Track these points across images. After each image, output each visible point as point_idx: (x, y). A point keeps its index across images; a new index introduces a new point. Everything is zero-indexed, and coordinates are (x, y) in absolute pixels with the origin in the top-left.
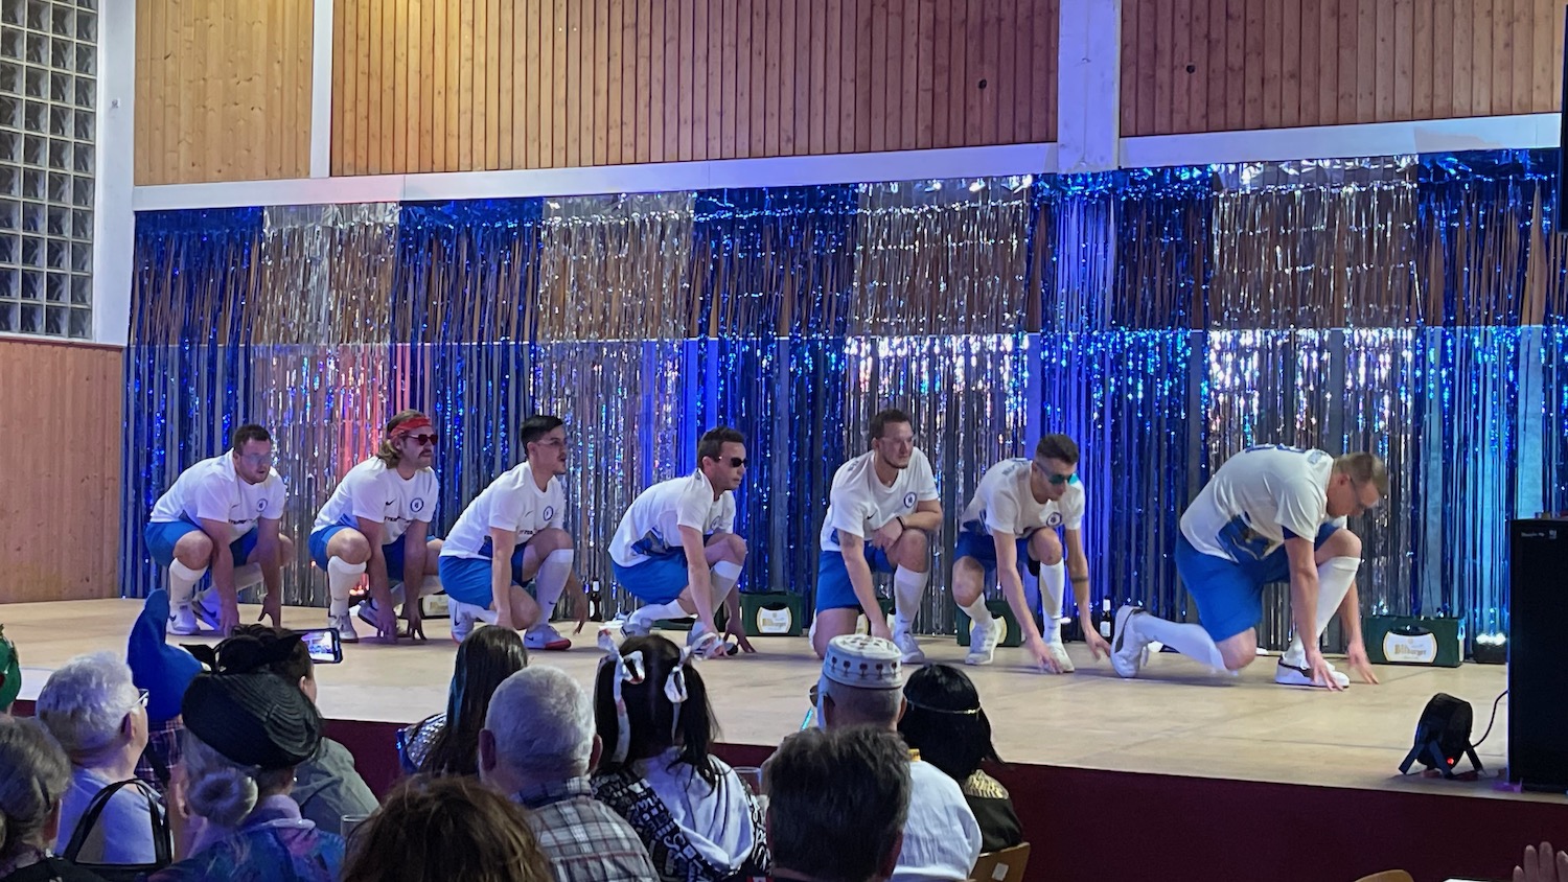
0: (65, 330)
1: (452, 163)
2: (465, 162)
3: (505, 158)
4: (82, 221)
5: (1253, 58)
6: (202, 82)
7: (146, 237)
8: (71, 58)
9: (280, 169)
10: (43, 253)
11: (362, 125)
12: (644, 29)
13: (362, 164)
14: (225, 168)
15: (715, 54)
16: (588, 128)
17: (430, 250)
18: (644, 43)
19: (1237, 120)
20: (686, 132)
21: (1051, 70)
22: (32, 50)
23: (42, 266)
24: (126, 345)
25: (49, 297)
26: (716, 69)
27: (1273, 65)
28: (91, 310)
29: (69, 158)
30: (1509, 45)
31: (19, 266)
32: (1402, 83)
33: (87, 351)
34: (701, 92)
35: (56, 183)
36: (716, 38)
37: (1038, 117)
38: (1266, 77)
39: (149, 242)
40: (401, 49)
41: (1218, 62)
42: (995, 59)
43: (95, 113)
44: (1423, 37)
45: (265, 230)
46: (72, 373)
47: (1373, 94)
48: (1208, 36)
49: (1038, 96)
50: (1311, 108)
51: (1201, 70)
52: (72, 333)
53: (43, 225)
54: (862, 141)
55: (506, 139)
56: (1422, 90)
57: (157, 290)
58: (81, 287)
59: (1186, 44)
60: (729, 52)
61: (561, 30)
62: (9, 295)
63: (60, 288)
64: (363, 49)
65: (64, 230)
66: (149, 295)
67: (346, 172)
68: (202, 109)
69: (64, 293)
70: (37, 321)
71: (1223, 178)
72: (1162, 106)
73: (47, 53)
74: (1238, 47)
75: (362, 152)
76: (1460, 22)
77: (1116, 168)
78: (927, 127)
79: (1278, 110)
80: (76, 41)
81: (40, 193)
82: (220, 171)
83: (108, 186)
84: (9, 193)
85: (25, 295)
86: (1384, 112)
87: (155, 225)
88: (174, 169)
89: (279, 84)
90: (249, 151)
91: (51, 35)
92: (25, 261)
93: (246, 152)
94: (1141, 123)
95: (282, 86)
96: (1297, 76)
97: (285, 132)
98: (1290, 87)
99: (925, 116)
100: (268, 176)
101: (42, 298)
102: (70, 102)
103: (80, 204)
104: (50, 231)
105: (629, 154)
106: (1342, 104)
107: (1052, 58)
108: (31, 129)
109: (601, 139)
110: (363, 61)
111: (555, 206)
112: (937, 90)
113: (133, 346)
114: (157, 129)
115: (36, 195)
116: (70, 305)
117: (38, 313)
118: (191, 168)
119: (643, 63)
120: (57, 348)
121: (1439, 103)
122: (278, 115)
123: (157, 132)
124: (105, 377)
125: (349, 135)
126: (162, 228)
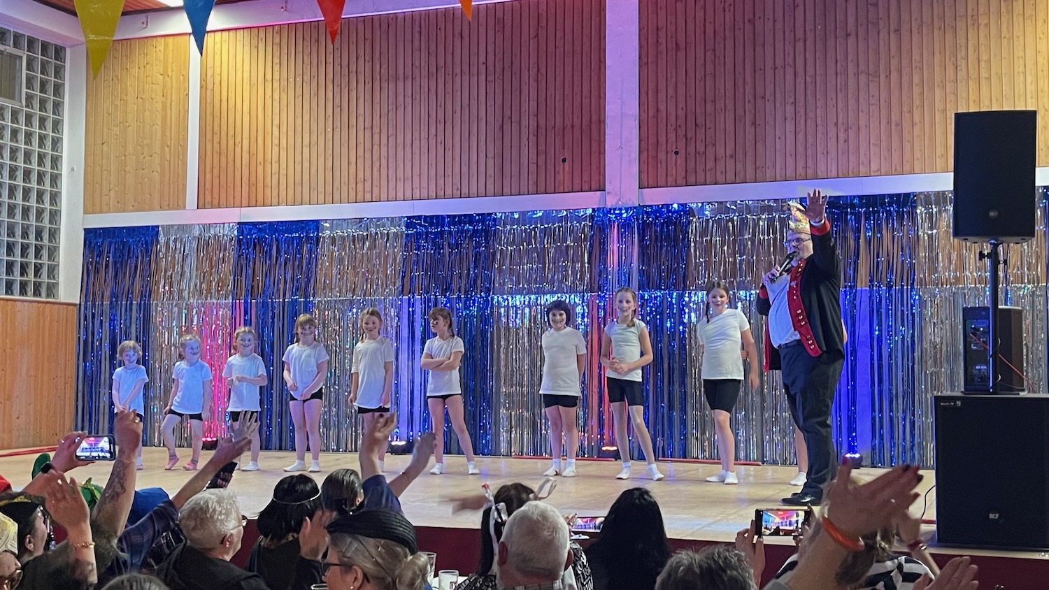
0: (44, 293)
1: (268, 201)
2: (275, 201)
3: (298, 199)
4: (54, 234)
5: (710, 148)
6: (123, 158)
7: (90, 243)
8: (49, 143)
9: (169, 205)
10: (32, 251)
11: (216, 181)
12: (376, 130)
13: (215, 202)
14: (136, 205)
15: (416, 144)
16: (345, 183)
17: (255, 248)
18: (376, 137)
19: (703, 180)
20: (400, 185)
21: (601, 152)
22: (27, 139)
23: (32, 259)
24: (78, 302)
25: (35, 276)
26: (417, 151)
27: (720, 151)
28: (58, 283)
29: (47, 198)
30: (846, 141)
31: (19, 259)
32: (790, 161)
33: (57, 306)
34: (408, 164)
35: (40, 213)
36: (416, 135)
37: (595, 177)
38: (717, 157)
39: (92, 245)
40: (238, 139)
41: (691, 149)
42: (571, 147)
43: (61, 174)
44: (801, 136)
45: (160, 239)
46: (48, 318)
47: (775, 166)
48: (686, 136)
49: (594, 167)
50: (742, 174)
51: (682, 152)
52: (48, 296)
53: (32, 236)
54: (498, 189)
55: (298, 189)
56: (801, 164)
57: (97, 271)
58: (52, 271)
59: (674, 140)
60: (424, 143)
61: (330, 129)
62: (13, 275)
63: (41, 271)
64: (216, 139)
65: (44, 238)
66: (92, 276)
67: (207, 206)
68: (123, 173)
69: (44, 273)
70: (28, 289)
71: (695, 210)
72: (662, 171)
73: (35, 141)
74: (702, 141)
75: (216, 195)
76: (820, 129)
77: (637, 205)
78: (534, 182)
79: (724, 175)
80: (51, 134)
81: (31, 218)
82: (133, 206)
83: (69, 215)
84: (14, 218)
85: (22, 275)
86: (780, 177)
87: (95, 237)
88: (107, 205)
89: (168, 159)
90: (151, 195)
91: (38, 131)
92: (22, 256)
93: (149, 196)
94: (650, 182)
95: (170, 161)
96: (734, 156)
97: (172, 186)
98: (730, 162)
99: (533, 177)
100: (161, 208)
101: (31, 277)
102: (48, 168)
103: (53, 224)
104: (36, 239)
105: (368, 197)
106: (757, 171)
107: (602, 147)
108: (26, 183)
109: (352, 188)
110: (216, 146)
111: (327, 225)
112: (540, 163)
113: (83, 303)
114: (97, 183)
115: (29, 219)
116: (46, 281)
117: (29, 285)
118: (117, 204)
119: (376, 148)
120: (40, 305)
121: (810, 172)
122: (167, 176)
123: (97, 185)
124: (67, 321)
125: (208, 186)
126: (100, 237)
